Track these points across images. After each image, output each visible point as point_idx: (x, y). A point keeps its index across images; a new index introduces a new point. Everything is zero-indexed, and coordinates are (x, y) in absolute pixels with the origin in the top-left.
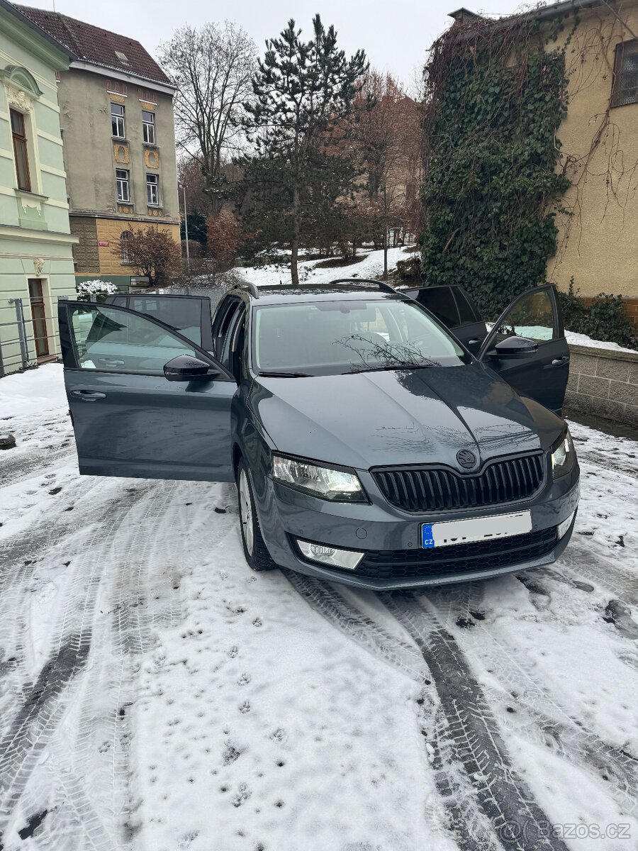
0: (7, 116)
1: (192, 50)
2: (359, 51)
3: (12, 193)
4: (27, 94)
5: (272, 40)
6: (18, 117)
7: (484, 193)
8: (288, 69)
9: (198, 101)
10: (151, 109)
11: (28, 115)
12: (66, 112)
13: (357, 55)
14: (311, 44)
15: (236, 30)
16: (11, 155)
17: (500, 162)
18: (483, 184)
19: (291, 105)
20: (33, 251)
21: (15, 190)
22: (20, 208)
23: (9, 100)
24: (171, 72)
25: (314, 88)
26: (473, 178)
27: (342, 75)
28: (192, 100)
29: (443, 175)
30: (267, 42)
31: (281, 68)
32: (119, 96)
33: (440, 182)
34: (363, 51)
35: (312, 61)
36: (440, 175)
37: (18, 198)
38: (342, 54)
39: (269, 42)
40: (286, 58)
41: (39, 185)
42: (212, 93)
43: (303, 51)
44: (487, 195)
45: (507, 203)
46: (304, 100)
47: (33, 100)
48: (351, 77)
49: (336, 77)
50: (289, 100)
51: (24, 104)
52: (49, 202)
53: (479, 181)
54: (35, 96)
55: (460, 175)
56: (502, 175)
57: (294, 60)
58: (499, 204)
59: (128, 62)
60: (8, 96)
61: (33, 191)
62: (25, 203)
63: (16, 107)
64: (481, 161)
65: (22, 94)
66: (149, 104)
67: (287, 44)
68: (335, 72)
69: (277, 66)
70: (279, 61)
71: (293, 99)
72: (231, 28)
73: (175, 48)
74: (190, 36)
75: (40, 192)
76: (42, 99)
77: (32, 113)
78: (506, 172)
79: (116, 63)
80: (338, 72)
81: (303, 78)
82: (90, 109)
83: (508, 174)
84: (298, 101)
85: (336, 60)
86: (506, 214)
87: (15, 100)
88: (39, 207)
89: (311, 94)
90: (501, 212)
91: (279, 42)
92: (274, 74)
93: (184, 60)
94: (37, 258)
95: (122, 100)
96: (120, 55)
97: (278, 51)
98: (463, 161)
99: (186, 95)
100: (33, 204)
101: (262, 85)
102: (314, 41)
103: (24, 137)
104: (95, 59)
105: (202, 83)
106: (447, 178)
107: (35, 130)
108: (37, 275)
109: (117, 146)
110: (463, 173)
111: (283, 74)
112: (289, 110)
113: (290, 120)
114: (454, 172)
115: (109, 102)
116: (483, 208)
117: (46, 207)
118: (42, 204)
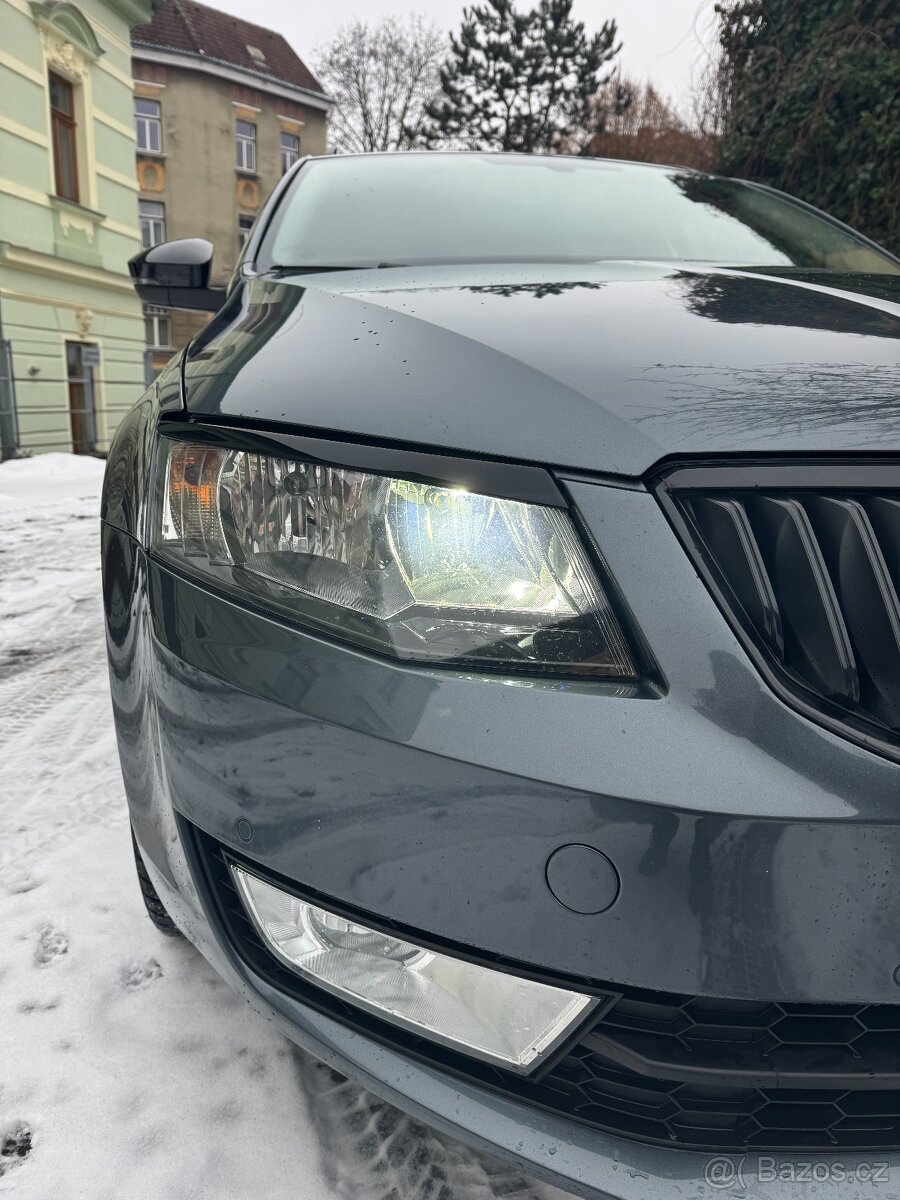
0: (44, 80)
1: (361, 53)
2: (606, 23)
3: (44, 200)
4: (77, 49)
5: (473, 9)
6: (62, 87)
7: (841, 146)
8: (496, 51)
9: (366, 132)
10: (294, 130)
11: (80, 85)
12: (172, 130)
13: (604, 29)
14: (534, 14)
15: (426, 25)
16: (47, 140)
17: (876, 83)
18: (839, 134)
19: (497, 107)
20: (76, 297)
21: (51, 197)
22: (57, 228)
23: (47, 55)
24: (331, 87)
25: (533, 80)
26: (819, 119)
27: (579, 59)
28: (359, 128)
29: (761, 120)
30: (465, 11)
31: (486, 51)
32: (249, 110)
33: (755, 133)
34: (613, 22)
35: (533, 39)
36: (756, 120)
37: (55, 211)
38: (580, 27)
39: (469, 10)
40: (494, 37)
41: (93, 195)
42: (387, 117)
43: (521, 25)
44: (845, 152)
45: (885, 165)
46: (518, 102)
47: (90, 62)
48: (593, 63)
49: (569, 63)
50: (497, 100)
51: (76, 68)
52: (108, 223)
53: (832, 123)
54: (91, 54)
55: (795, 115)
56: (879, 108)
57: (506, 38)
58: (870, 166)
59: (264, 62)
60: (47, 48)
61: (83, 203)
62: (67, 220)
63: (58, 69)
64: (837, 88)
65: (70, 48)
66: (293, 123)
67: (495, 13)
68: (566, 56)
69: (478, 46)
70: (482, 38)
71: (502, 98)
72: (420, 23)
73: (336, 52)
74: (359, 36)
75: (94, 205)
76: (103, 62)
77: (87, 83)
78: (888, 101)
79: (248, 61)
80: (572, 55)
81: (518, 66)
82: (206, 127)
83: (892, 107)
84: (509, 101)
85: (572, 37)
86: (884, 185)
87: (56, 55)
88: (89, 229)
89: (529, 91)
90: (874, 183)
91: (484, 11)
92: (474, 60)
93: (351, 72)
94: (82, 309)
95: (253, 116)
96: (253, 51)
97: (482, 23)
98: (804, 86)
99: (350, 120)
100: (79, 224)
101: (456, 78)
102: (538, 9)
103: (72, 118)
104: (216, 54)
105: (373, 104)
106: (768, 124)
107: (90, 110)
108: (82, 336)
109: (242, 183)
110: (801, 110)
111: (488, 58)
112: (495, 115)
113: (495, 131)
114: (783, 111)
115: (234, 117)
116: (837, 178)
117: (102, 233)
118: (97, 226)
